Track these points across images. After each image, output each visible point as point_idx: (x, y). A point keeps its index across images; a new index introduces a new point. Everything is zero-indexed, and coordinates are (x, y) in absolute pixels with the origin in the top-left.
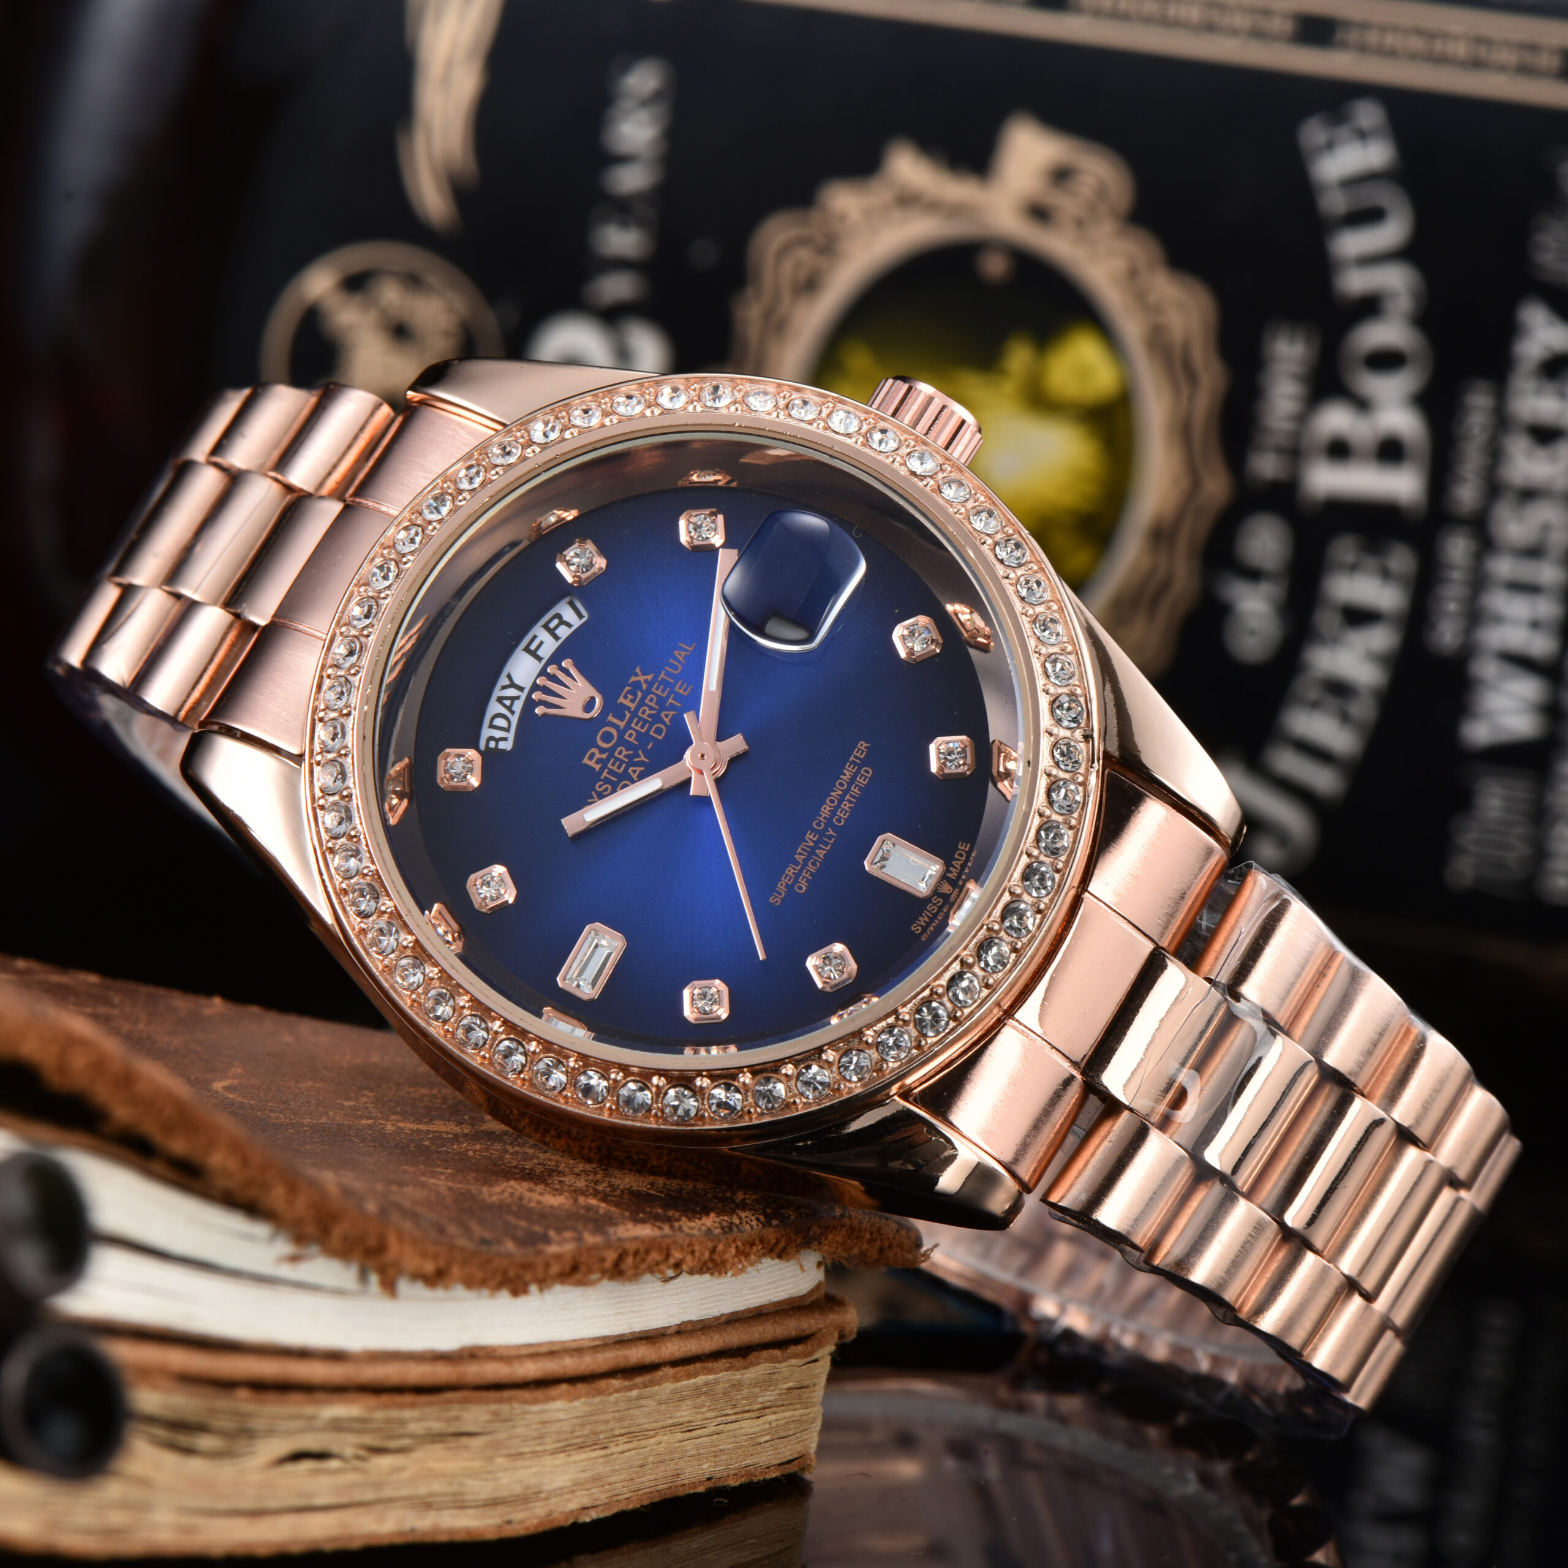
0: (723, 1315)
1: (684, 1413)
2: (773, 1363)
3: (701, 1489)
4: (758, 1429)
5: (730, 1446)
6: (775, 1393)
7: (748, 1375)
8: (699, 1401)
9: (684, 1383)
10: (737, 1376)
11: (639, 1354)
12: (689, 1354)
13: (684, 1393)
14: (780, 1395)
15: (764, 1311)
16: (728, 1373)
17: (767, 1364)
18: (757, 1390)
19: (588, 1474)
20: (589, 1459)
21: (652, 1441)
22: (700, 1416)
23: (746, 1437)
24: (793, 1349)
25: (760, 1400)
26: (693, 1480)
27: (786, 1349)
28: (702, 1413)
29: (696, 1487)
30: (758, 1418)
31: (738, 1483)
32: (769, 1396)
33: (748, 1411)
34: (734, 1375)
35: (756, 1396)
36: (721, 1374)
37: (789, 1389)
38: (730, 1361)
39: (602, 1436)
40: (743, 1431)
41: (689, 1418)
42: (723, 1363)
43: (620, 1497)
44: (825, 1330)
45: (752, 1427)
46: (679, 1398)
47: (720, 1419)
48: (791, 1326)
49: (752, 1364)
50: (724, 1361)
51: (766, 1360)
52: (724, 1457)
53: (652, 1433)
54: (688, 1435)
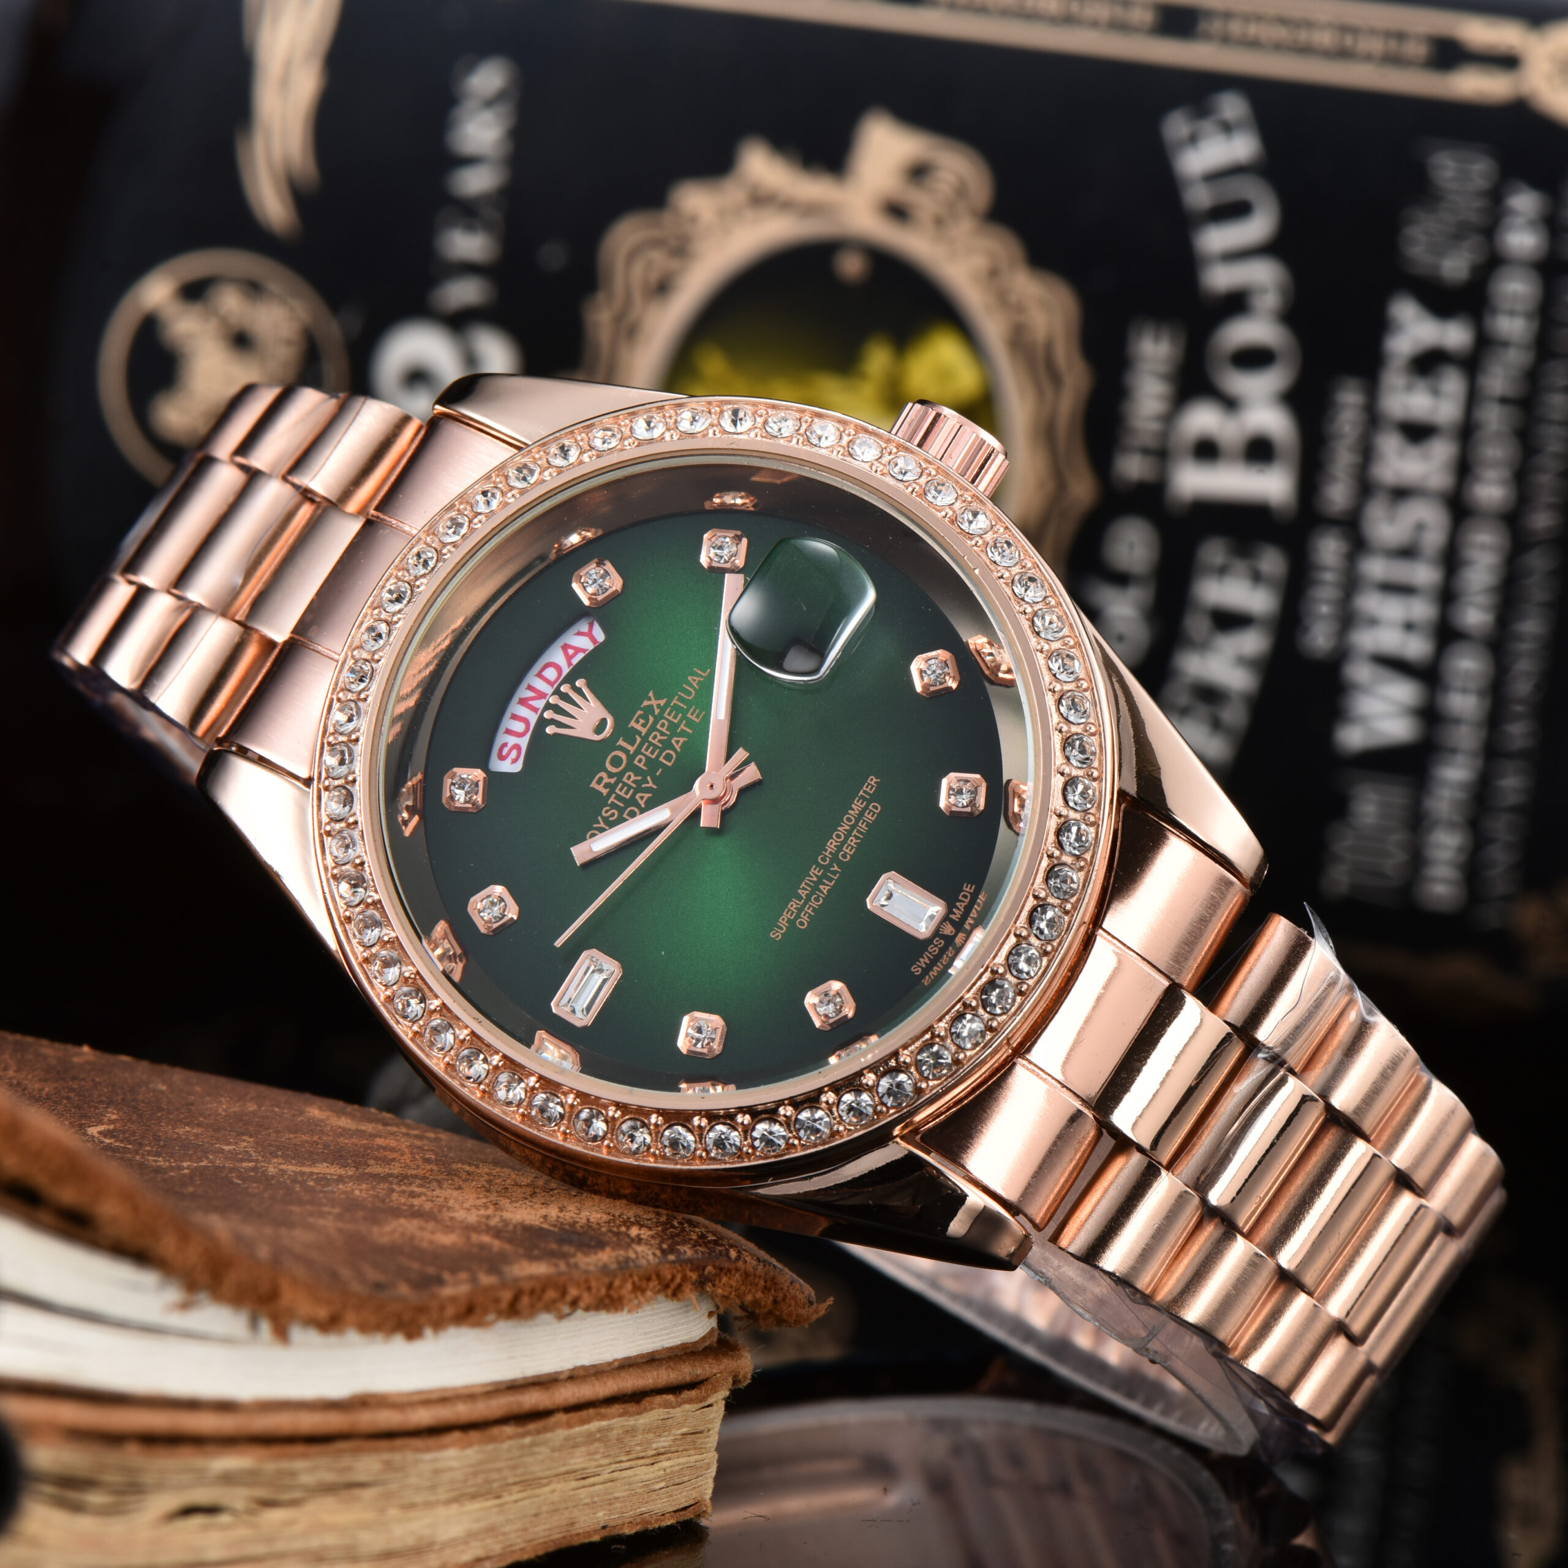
0: (615, 1360)
1: (577, 1460)
2: (667, 1408)
3: (596, 1538)
4: (653, 1475)
5: (624, 1494)
6: (669, 1438)
7: (641, 1421)
8: (592, 1448)
9: (577, 1429)
10: (631, 1422)
11: (532, 1399)
12: (583, 1400)
13: (578, 1440)
14: (674, 1440)
15: (657, 1357)
16: (622, 1419)
17: (662, 1410)
18: (651, 1436)
19: (482, 1524)
20: (483, 1509)
21: (546, 1489)
22: (594, 1463)
23: (640, 1484)
24: (686, 1394)
25: (654, 1446)
26: (588, 1529)
27: (680, 1394)
28: (596, 1460)
29: (590, 1536)
30: (653, 1464)
31: (633, 1531)
32: (663, 1442)
33: (643, 1458)
34: (627, 1421)
35: (650, 1443)
36: (614, 1420)
37: (683, 1435)
38: (624, 1406)
39: (495, 1485)
40: (637, 1478)
41: (583, 1466)
42: (616, 1409)
43: (514, 1548)
44: (719, 1375)
45: (646, 1474)
46: (572, 1445)
47: (614, 1467)
48: (685, 1372)
49: (645, 1410)
50: (617, 1406)
51: (660, 1406)
52: (618, 1505)
53: (545, 1481)
54: (582, 1483)
